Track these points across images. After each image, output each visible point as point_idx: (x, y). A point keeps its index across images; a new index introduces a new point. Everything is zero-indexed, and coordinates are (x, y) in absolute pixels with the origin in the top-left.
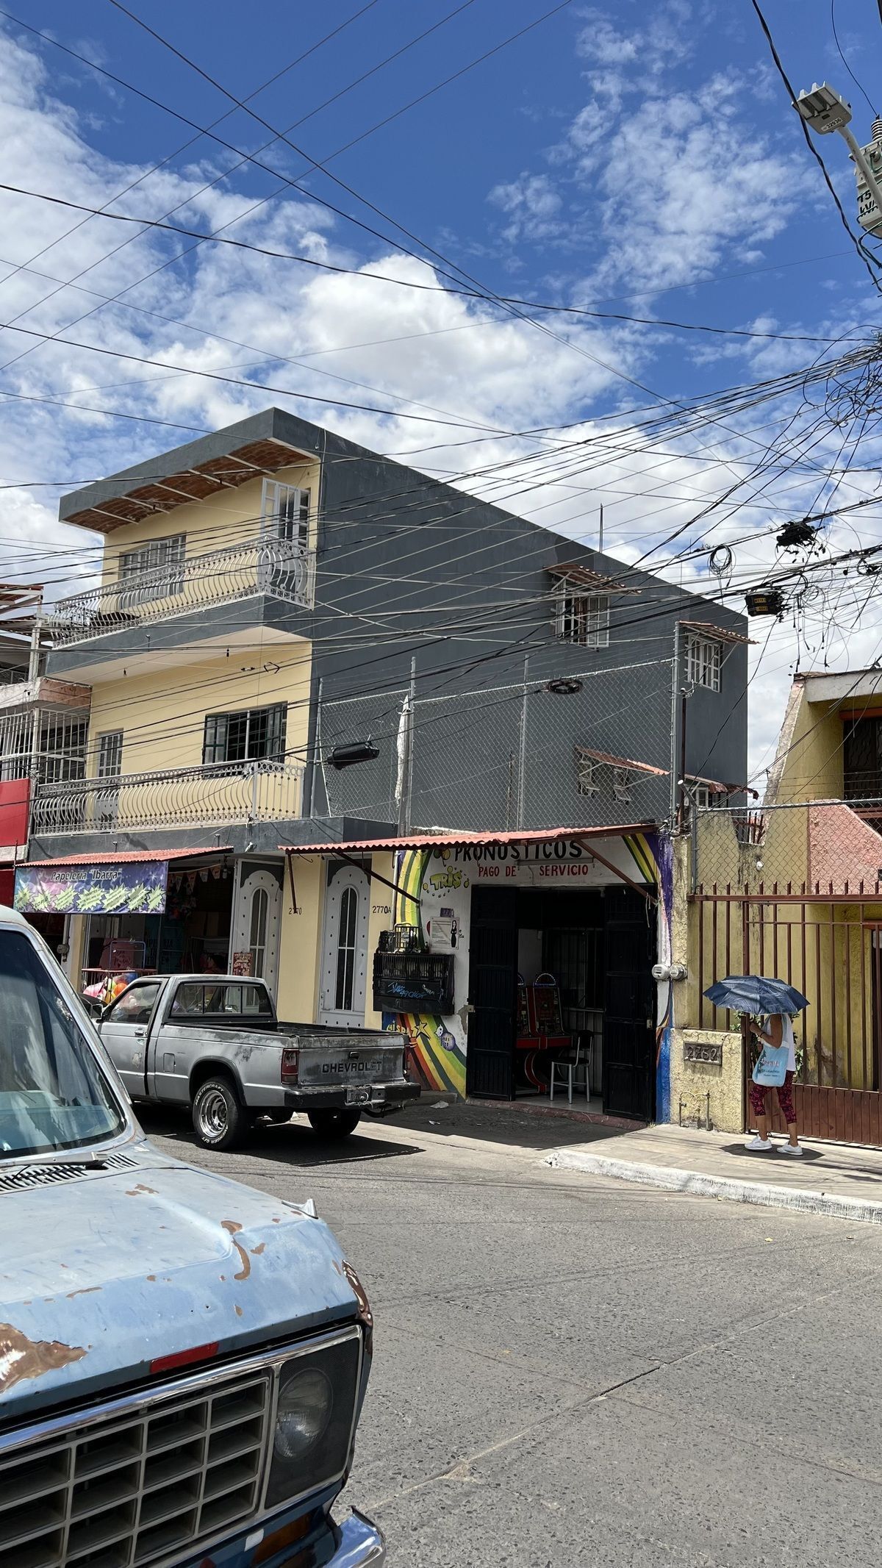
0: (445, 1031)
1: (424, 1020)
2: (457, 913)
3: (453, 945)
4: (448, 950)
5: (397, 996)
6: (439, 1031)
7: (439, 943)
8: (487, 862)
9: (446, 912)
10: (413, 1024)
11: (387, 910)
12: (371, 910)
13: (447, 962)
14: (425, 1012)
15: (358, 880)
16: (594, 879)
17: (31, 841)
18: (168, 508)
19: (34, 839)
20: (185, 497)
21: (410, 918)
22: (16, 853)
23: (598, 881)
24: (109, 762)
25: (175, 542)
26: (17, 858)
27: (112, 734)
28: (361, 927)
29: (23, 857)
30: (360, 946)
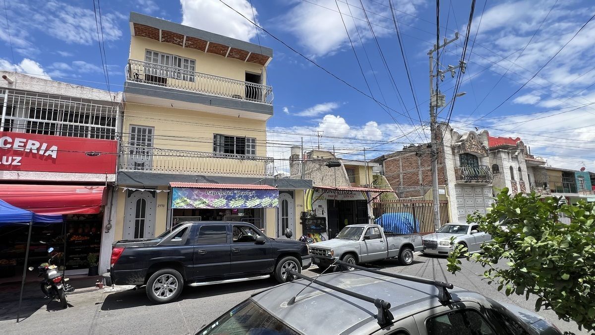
0: (322, 237)
1: (315, 235)
2: (323, 206)
3: (323, 214)
4: (321, 216)
5: (313, 229)
6: (320, 237)
7: (319, 214)
8: (331, 194)
9: (320, 206)
10: (312, 236)
11: (301, 206)
12: (296, 206)
13: (324, 219)
14: (316, 233)
15: (288, 197)
16: (355, 198)
17: (119, 173)
18: (186, 46)
19: (122, 172)
20: (202, 49)
21: (310, 208)
22: (107, 178)
23: (356, 199)
24: (139, 139)
25: (186, 61)
26: (107, 181)
27: (142, 128)
28: (290, 211)
29: (114, 180)
30: (290, 216)
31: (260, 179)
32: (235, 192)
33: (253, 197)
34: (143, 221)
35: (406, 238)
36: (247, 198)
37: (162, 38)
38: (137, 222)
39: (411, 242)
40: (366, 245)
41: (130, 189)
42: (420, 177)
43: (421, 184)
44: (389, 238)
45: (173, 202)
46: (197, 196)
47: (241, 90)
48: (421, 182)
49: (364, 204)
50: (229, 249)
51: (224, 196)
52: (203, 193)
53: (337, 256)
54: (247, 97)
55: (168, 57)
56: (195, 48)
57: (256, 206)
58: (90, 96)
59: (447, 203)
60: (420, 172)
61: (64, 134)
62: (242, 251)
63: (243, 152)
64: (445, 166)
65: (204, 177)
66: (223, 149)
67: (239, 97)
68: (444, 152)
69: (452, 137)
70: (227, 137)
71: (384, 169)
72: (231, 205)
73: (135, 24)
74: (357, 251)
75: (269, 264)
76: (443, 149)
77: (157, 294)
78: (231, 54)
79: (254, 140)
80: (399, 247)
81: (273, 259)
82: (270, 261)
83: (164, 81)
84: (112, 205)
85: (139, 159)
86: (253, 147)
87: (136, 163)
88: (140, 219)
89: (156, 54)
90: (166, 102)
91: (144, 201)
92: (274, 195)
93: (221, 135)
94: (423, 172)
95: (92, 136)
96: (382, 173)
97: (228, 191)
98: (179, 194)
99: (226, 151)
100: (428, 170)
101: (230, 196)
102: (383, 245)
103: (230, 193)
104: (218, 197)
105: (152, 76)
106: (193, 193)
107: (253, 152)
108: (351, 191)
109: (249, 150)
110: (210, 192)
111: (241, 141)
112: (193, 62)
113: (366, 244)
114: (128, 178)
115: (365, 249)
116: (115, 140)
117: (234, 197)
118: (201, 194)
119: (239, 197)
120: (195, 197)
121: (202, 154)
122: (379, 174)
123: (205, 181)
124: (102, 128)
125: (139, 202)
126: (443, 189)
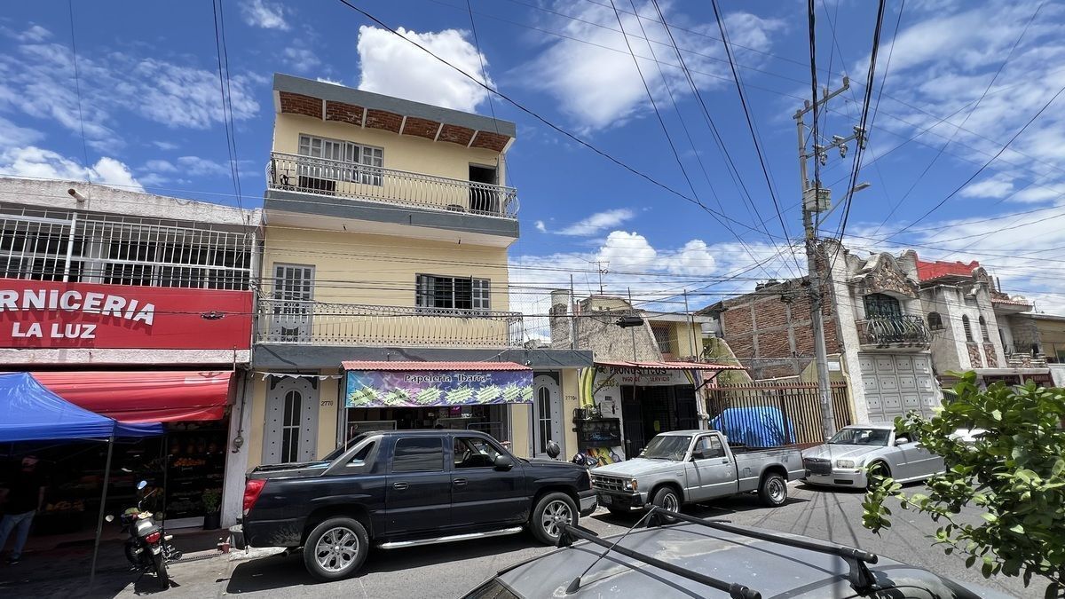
0: (614, 454)
1: (601, 451)
2: (614, 398)
3: (614, 411)
4: (611, 416)
5: (596, 440)
6: (611, 455)
7: (607, 413)
8: (626, 375)
9: (608, 398)
10: (595, 453)
11: (574, 398)
12: (565, 398)
13: (617, 420)
14: (602, 447)
15: (548, 383)
16: (672, 382)
17: (256, 347)
18: (367, 126)
19: (260, 345)
20: (395, 129)
21: (589, 402)
22: (235, 356)
23: (674, 384)
24: (288, 288)
25: (368, 150)
26: (237, 361)
27: (294, 267)
28: (554, 408)
29: (247, 361)
30: (554, 418)
31: (499, 351)
32: (456, 376)
33: (488, 384)
34: (296, 431)
35: (772, 455)
36: (477, 385)
37: (327, 113)
38: (286, 432)
39: (780, 463)
40: (697, 471)
41: (275, 375)
42: (792, 341)
43: (794, 353)
44: (738, 457)
45: (349, 396)
46: (389, 384)
47: (462, 195)
48: (793, 349)
49: (689, 392)
50: (447, 479)
51: (436, 384)
52: (399, 380)
53: (644, 490)
54: (473, 207)
55: (336, 146)
56: (383, 128)
57: (493, 400)
58: (208, 217)
59: (845, 388)
60: (791, 332)
61: (166, 284)
62: (470, 483)
63: (468, 305)
64: (838, 318)
65: (400, 350)
66: (433, 300)
67: (459, 208)
68: (833, 293)
69: (846, 263)
70: (439, 280)
71: (723, 325)
72: (450, 400)
73: (282, 94)
74: (680, 481)
75: (518, 508)
76: (833, 288)
77: (322, 564)
78: (444, 135)
79: (486, 283)
80: (760, 472)
81: (527, 498)
82: (522, 501)
83: (330, 186)
84: (243, 403)
85: (290, 321)
86: (486, 294)
87: (284, 329)
88: (291, 427)
89: (317, 141)
90: (335, 223)
91: (298, 396)
92: (525, 380)
93: (428, 276)
94: (797, 332)
95: (211, 285)
96: (720, 334)
97: (444, 375)
98: (359, 381)
99: (438, 304)
100: (806, 327)
101: (447, 384)
102: (728, 470)
103: (447, 379)
104: (426, 386)
105: (311, 179)
106: (383, 380)
107: (486, 304)
108: (664, 369)
109: (479, 301)
110: (412, 377)
111: (465, 285)
112: (379, 152)
113: (696, 467)
114: (272, 356)
115: (694, 478)
116: (250, 290)
117: (454, 386)
118: (396, 381)
119: (463, 385)
120: (386, 386)
121: (396, 310)
122: (714, 336)
123: (402, 357)
124: (227, 271)
125: (289, 396)
126: (836, 361)
